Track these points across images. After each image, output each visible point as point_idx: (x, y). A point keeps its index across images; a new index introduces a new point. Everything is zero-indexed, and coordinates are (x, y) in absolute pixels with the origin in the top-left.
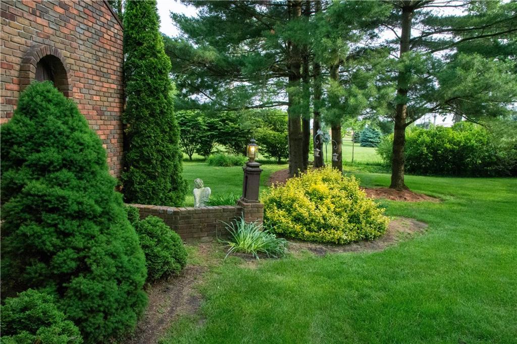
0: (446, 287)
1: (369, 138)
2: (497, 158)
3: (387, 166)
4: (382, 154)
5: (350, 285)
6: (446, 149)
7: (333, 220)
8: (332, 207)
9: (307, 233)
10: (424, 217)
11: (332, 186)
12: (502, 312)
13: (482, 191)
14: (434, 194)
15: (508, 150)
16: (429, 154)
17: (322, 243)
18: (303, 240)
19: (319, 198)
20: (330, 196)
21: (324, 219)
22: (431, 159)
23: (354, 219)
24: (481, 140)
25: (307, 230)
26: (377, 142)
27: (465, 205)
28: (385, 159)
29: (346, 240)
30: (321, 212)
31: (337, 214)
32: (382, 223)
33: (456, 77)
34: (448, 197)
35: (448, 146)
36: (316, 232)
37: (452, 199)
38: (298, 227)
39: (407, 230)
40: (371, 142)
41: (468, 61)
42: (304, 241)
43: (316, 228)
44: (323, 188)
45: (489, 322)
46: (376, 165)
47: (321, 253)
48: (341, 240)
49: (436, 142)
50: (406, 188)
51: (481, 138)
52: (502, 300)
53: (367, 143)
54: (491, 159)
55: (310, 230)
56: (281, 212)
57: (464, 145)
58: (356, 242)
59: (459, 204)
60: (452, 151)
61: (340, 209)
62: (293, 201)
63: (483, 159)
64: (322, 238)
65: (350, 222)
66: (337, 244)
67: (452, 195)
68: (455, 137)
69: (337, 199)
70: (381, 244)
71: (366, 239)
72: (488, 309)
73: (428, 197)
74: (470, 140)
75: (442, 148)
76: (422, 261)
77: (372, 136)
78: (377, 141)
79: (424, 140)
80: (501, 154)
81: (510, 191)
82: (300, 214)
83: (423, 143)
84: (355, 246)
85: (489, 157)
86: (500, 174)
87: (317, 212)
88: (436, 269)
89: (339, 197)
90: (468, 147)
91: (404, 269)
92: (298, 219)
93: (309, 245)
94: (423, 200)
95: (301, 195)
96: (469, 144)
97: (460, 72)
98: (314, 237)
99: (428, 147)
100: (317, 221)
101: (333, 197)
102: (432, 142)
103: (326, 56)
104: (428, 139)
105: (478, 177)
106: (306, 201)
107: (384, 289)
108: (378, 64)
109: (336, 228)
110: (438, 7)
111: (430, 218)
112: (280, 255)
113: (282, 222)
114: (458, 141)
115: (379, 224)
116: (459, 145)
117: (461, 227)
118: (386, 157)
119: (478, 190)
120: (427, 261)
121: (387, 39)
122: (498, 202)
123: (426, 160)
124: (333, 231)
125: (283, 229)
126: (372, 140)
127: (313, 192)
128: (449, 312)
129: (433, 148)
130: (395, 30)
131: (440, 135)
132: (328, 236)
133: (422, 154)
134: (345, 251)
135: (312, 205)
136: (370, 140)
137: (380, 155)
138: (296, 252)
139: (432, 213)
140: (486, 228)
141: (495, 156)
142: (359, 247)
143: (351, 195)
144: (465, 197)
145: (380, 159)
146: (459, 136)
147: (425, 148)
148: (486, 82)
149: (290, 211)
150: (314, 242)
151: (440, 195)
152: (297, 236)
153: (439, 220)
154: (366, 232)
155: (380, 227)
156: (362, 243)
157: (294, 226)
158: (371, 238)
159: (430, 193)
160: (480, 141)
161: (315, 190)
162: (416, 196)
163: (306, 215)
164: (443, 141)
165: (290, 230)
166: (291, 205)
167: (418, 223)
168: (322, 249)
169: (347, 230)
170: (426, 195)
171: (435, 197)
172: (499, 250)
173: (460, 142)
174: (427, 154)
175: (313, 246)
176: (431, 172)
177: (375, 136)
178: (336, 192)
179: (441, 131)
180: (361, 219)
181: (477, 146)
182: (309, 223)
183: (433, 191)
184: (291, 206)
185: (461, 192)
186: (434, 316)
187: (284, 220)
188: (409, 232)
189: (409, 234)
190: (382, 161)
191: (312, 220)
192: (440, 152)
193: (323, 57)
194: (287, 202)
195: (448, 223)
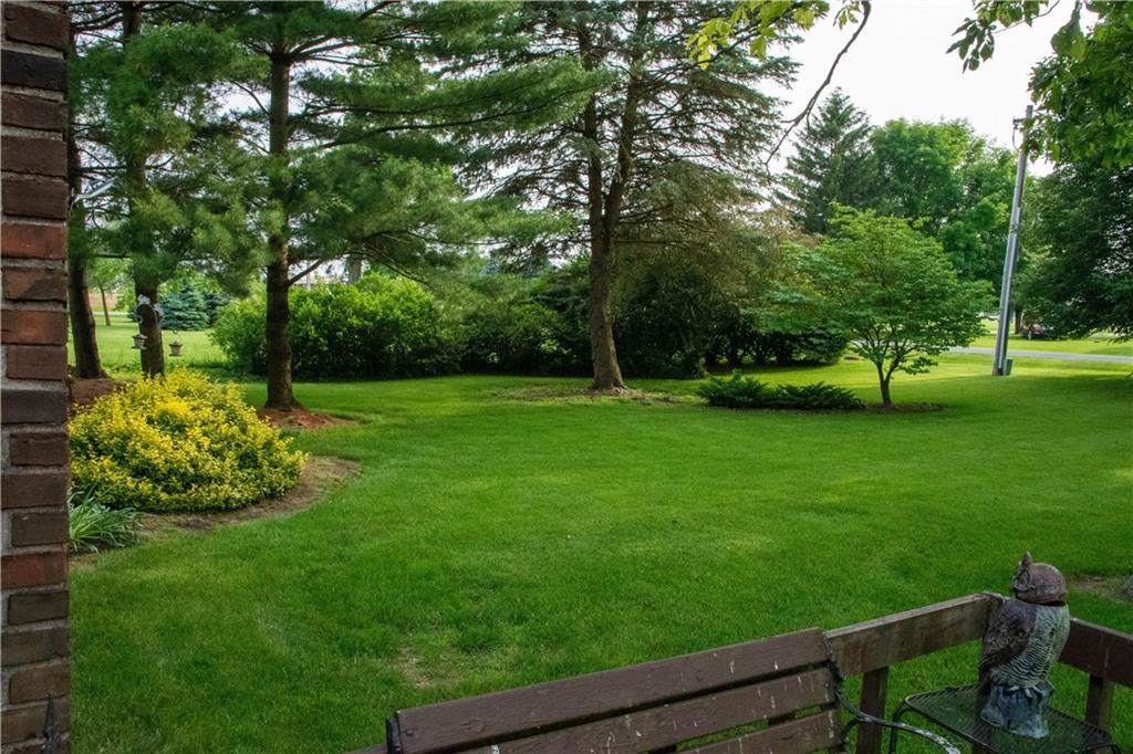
0: (428, 540)
1: (174, 309)
2: (439, 340)
3: (236, 367)
4: (222, 343)
5: (285, 563)
6: (351, 327)
7: (212, 466)
8: (206, 442)
9: (164, 496)
10: (350, 451)
11: (195, 404)
12: (510, 555)
13: (425, 401)
14: (346, 413)
15: (454, 326)
16: (321, 339)
17: (197, 511)
18: (159, 510)
19: (177, 428)
20: (199, 423)
21: (194, 466)
22: (326, 349)
23: (247, 459)
24: (409, 308)
25: (163, 491)
26: (194, 319)
27: (405, 427)
28: (229, 353)
29: (239, 500)
30: (186, 452)
31: (216, 454)
32: (293, 464)
33: (383, 197)
34: (373, 417)
35: (355, 321)
36: (178, 492)
37: (381, 420)
38: (145, 487)
39: (330, 474)
40: (179, 318)
41: (401, 172)
42: (160, 512)
43: (179, 486)
44: (180, 408)
45: (498, 569)
46: (210, 367)
47: (199, 528)
48: (231, 501)
49: (333, 314)
50: (298, 405)
51: (410, 304)
52: (505, 543)
53: (171, 322)
54: (428, 342)
55: (167, 489)
56: (106, 461)
57: (382, 319)
58: (255, 502)
59: (396, 425)
60: (362, 331)
61: (219, 446)
62: (126, 438)
63: (415, 343)
64: (196, 501)
65: (241, 468)
66: (225, 508)
67: (377, 412)
68: (365, 304)
69: (212, 427)
70: (296, 501)
71: (273, 495)
72: (493, 556)
73: (338, 420)
74: (391, 310)
75: (344, 326)
76: (377, 514)
77: (180, 306)
78: (192, 316)
79: (309, 311)
80: (444, 334)
81: (467, 398)
82: (148, 462)
83: (307, 316)
84: (255, 510)
85: (426, 339)
86: (443, 371)
87: (179, 455)
88: (403, 521)
89: (213, 422)
90: (389, 321)
91: (357, 529)
92: (140, 472)
93: (173, 518)
94: (332, 425)
95: (140, 425)
96: (391, 317)
97: (391, 190)
98: (178, 501)
99: (317, 325)
100: (182, 471)
101: (204, 424)
102: (325, 314)
103: (139, 142)
104: (316, 309)
105: (408, 378)
106: (154, 434)
107: (341, 557)
108: (242, 165)
109: (220, 480)
110: (334, 62)
111: (359, 452)
112: (129, 541)
113: (111, 482)
114: (371, 311)
115: (290, 467)
116: (373, 320)
117: (414, 460)
118: (232, 349)
119: (418, 400)
120: (385, 513)
121: (234, 108)
122: (454, 417)
123: (315, 349)
124: (214, 486)
125: (114, 495)
126: (181, 314)
127: (161, 417)
128: (446, 569)
129: (326, 327)
130: (256, 94)
131: (337, 300)
132: (209, 495)
133: (306, 339)
134: (240, 519)
135: (166, 441)
136: (177, 313)
137: (217, 346)
138: (155, 532)
139: (357, 443)
140: (452, 457)
141: (435, 337)
142: (261, 510)
143: (232, 418)
144: (401, 413)
145: (218, 354)
146: (370, 301)
147: (313, 327)
148: (433, 209)
149: (123, 457)
150: (178, 511)
151: (357, 414)
152: (144, 505)
153: (375, 453)
154: (271, 483)
155: (292, 471)
156: (265, 503)
157: (137, 487)
158: (280, 492)
159: (340, 413)
160: (407, 311)
161: (165, 413)
162: (317, 420)
163: (159, 462)
164: (344, 312)
165: (130, 494)
166: (123, 446)
167: (343, 461)
168: (198, 521)
169: (237, 482)
170: (332, 415)
171: (351, 419)
172: (479, 484)
173: (376, 314)
174: (316, 340)
175: (181, 518)
176: (326, 374)
177: (187, 305)
178: (206, 413)
179: (338, 293)
180: (260, 460)
181: (404, 321)
182: (166, 477)
183: (343, 408)
184: (123, 448)
185: (389, 405)
186: (429, 576)
187: (114, 477)
188: (336, 476)
189: (336, 480)
190: (224, 358)
191: (170, 471)
192: (341, 333)
193: (134, 144)
194: (112, 442)
195: (393, 457)
